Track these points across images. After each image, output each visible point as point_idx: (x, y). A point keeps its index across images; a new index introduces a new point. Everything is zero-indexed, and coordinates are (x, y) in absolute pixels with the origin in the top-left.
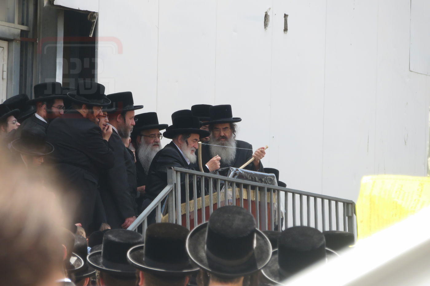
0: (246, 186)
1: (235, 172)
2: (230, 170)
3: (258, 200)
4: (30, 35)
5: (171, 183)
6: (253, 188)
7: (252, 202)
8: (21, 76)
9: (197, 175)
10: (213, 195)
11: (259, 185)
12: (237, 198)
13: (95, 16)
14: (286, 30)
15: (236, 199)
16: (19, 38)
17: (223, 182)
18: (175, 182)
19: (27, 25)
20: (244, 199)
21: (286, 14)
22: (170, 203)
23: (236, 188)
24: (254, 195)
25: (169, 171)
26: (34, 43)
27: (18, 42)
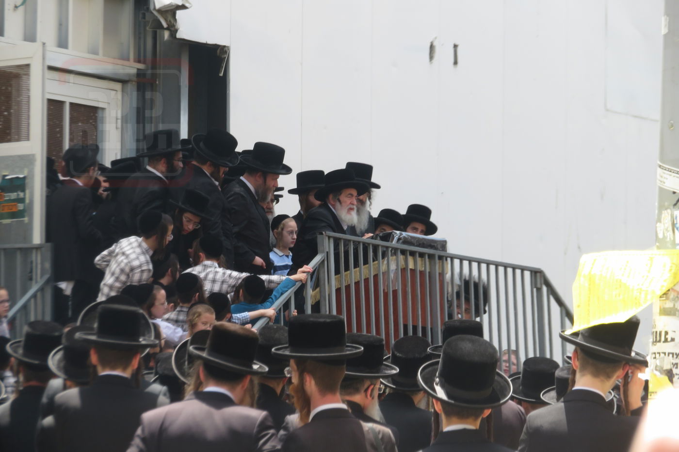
0: (413, 254)
1: (399, 236)
3: (428, 270)
4: (148, 74)
5: (323, 252)
6: (422, 255)
7: (421, 272)
9: (354, 242)
10: (374, 265)
11: (428, 252)
12: (402, 267)
14: (456, 63)
15: (401, 269)
16: (135, 79)
17: (385, 249)
18: (328, 250)
19: (144, 62)
20: (411, 269)
21: (456, 44)
22: (321, 276)
23: (401, 256)
24: (422, 264)
25: (319, 237)
26: (153, 84)
27: (134, 83)
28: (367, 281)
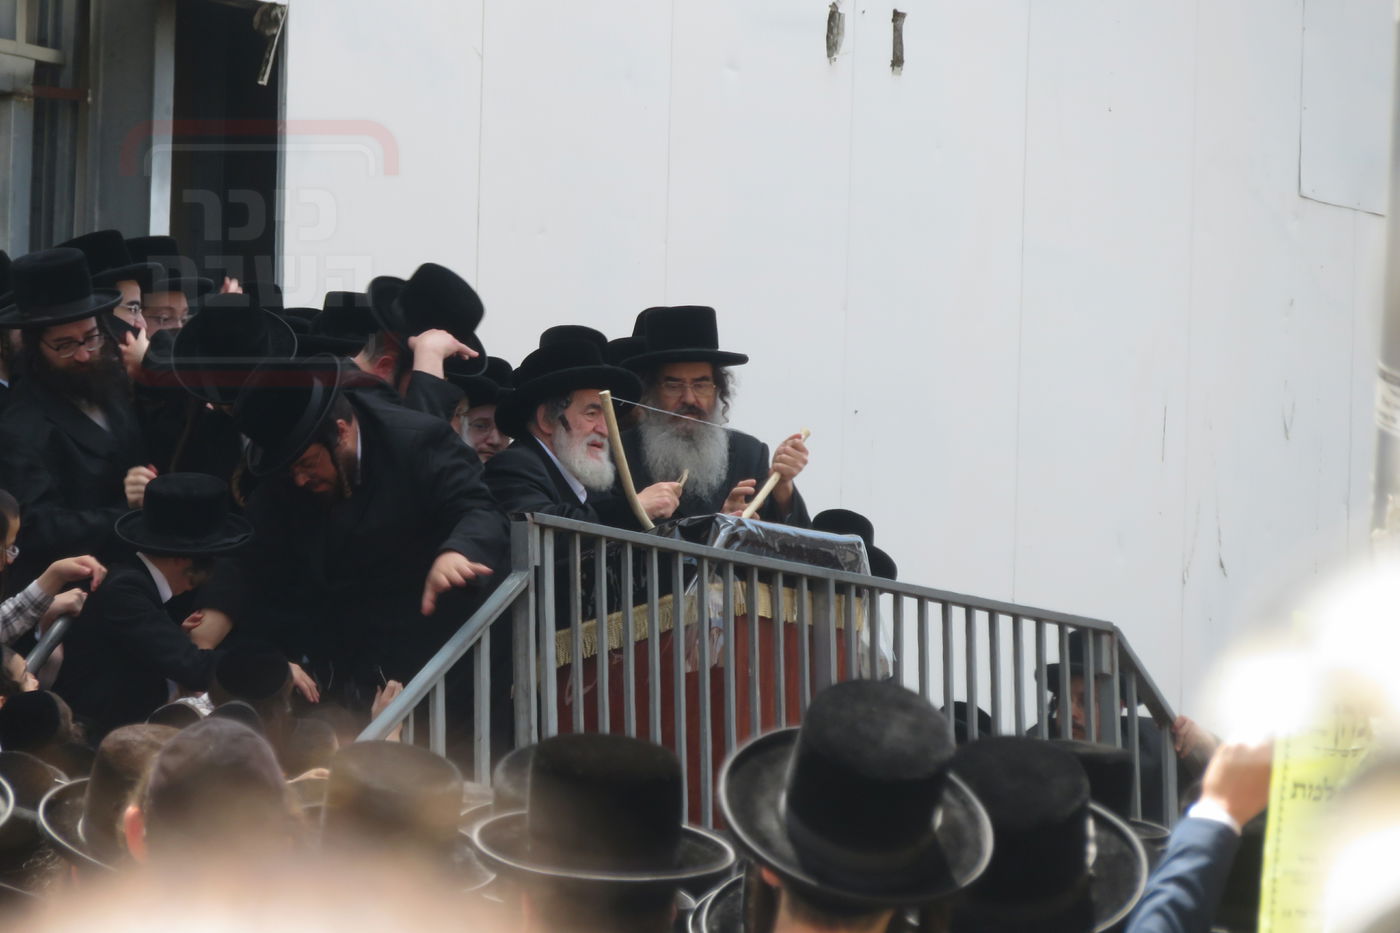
0: (767, 576)
1: (733, 529)
2: (717, 524)
3: (807, 620)
4: (66, 78)
5: (524, 568)
6: (792, 580)
7: (788, 626)
8: (35, 209)
9: (609, 540)
10: (661, 605)
11: (810, 573)
12: (739, 614)
13: (277, 15)
14: (897, 61)
15: (736, 617)
16: (29, 88)
17: (694, 562)
18: (537, 563)
19: (56, 46)
20: (762, 619)
21: (899, 10)
23: (735, 580)
24: (793, 605)
26: (77, 105)
27: (26, 99)
28: (642, 647)
